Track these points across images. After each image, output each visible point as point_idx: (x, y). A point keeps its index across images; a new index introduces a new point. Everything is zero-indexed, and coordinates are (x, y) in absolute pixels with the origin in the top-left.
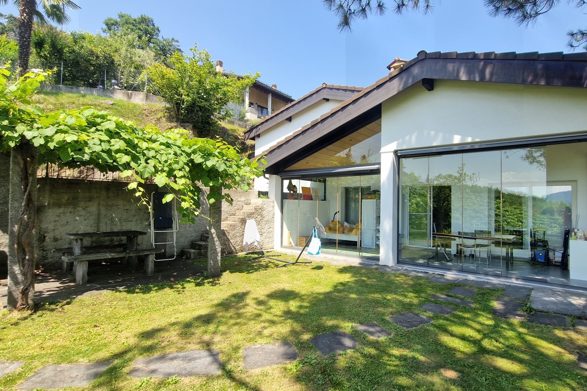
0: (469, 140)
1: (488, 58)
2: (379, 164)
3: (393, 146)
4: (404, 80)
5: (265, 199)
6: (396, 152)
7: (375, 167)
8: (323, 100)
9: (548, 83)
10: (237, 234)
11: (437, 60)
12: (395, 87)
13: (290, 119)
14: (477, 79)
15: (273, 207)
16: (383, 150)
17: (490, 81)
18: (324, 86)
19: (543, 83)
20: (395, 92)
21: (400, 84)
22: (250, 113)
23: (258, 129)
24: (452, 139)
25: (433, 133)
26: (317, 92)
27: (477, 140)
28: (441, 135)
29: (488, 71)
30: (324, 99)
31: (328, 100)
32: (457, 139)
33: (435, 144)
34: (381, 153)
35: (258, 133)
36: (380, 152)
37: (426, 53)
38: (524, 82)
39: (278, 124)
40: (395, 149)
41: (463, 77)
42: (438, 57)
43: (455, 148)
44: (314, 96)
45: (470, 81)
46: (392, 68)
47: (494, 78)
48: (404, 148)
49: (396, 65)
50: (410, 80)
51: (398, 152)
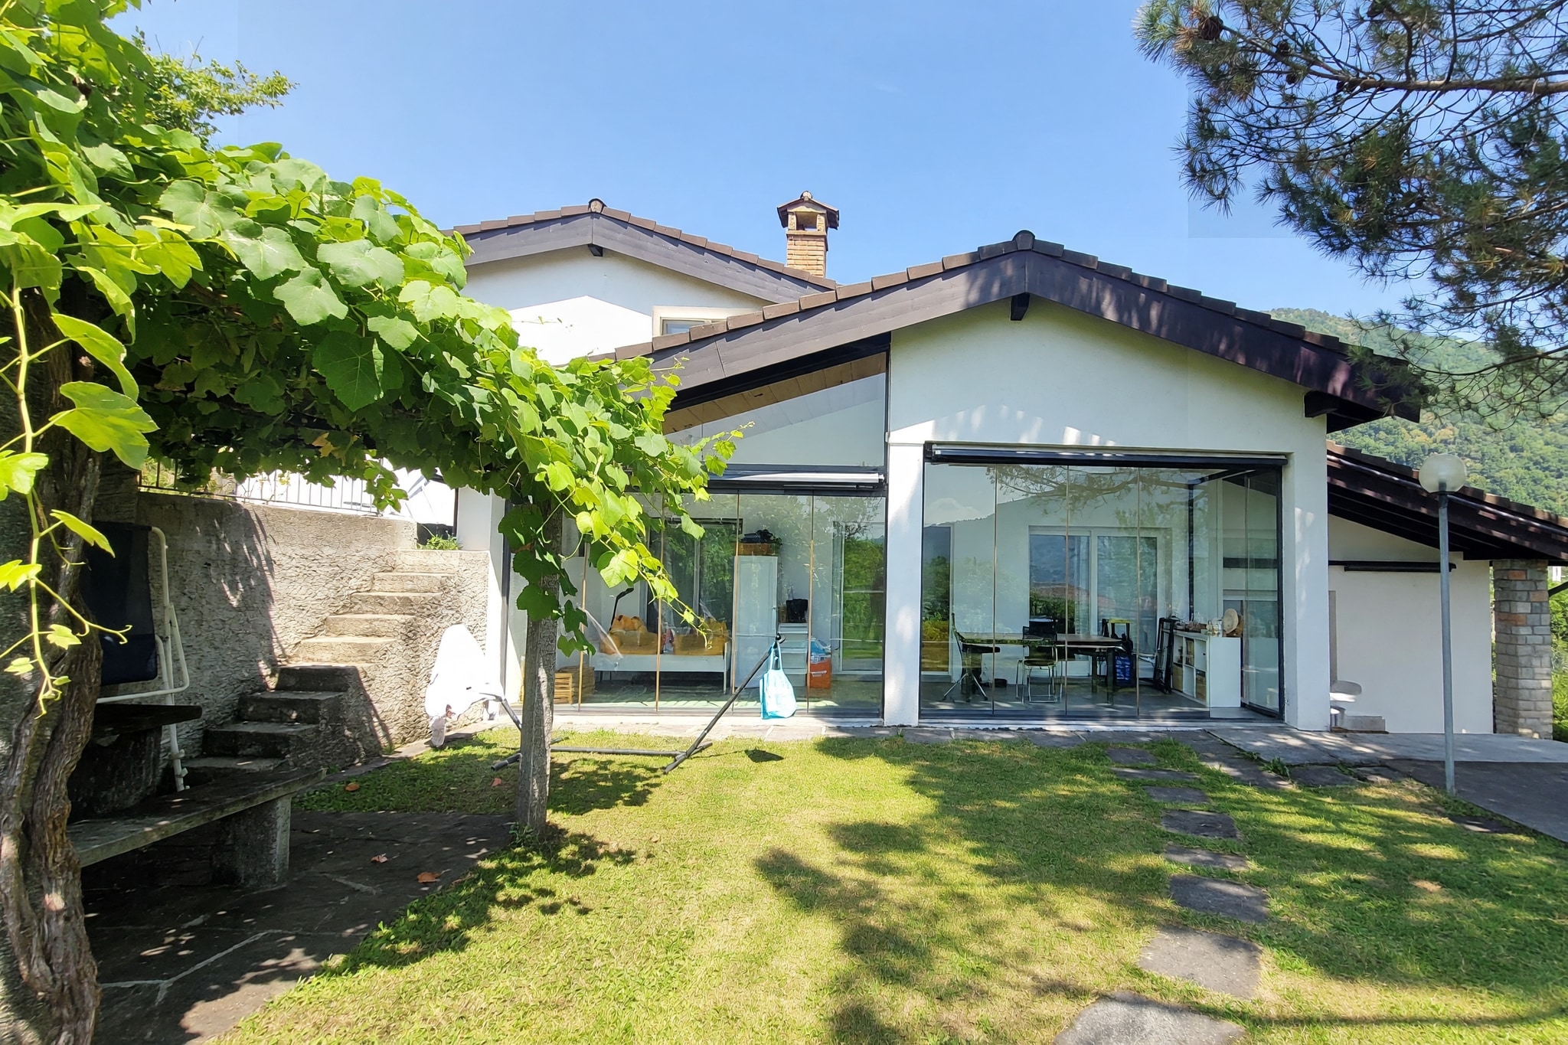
0: (1095, 441)
1: (1156, 289)
2: (884, 470)
3: (925, 432)
4: (980, 282)
6: (928, 446)
7: (874, 478)
8: (587, 251)
9: (1250, 364)
11: (1056, 261)
12: (955, 294)
14: (1135, 324)
16: (895, 436)
17: (1158, 334)
18: (596, 207)
19: (1241, 360)
20: (955, 306)
21: (969, 292)
24: (1062, 434)
25: (1020, 414)
26: (567, 218)
27: (1111, 444)
28: (1038, 423)
29: (1154, 313)
30: (591, 246)
32: (1071, 437)
33: (1024, 441)
34: (890, 444)
36: (889, 441)
37: (1035, 238)
38: (1214, 352)
40: (930, 438)
41: (1110, 314)
42: (1053, 255)
43: (1067, 455)
45: (1122, 325)
46: (792, 213)
47: (1164, 330)
48: (952, 438)
49: (802, 209)
50: (996, 289)
51: (934, 447)
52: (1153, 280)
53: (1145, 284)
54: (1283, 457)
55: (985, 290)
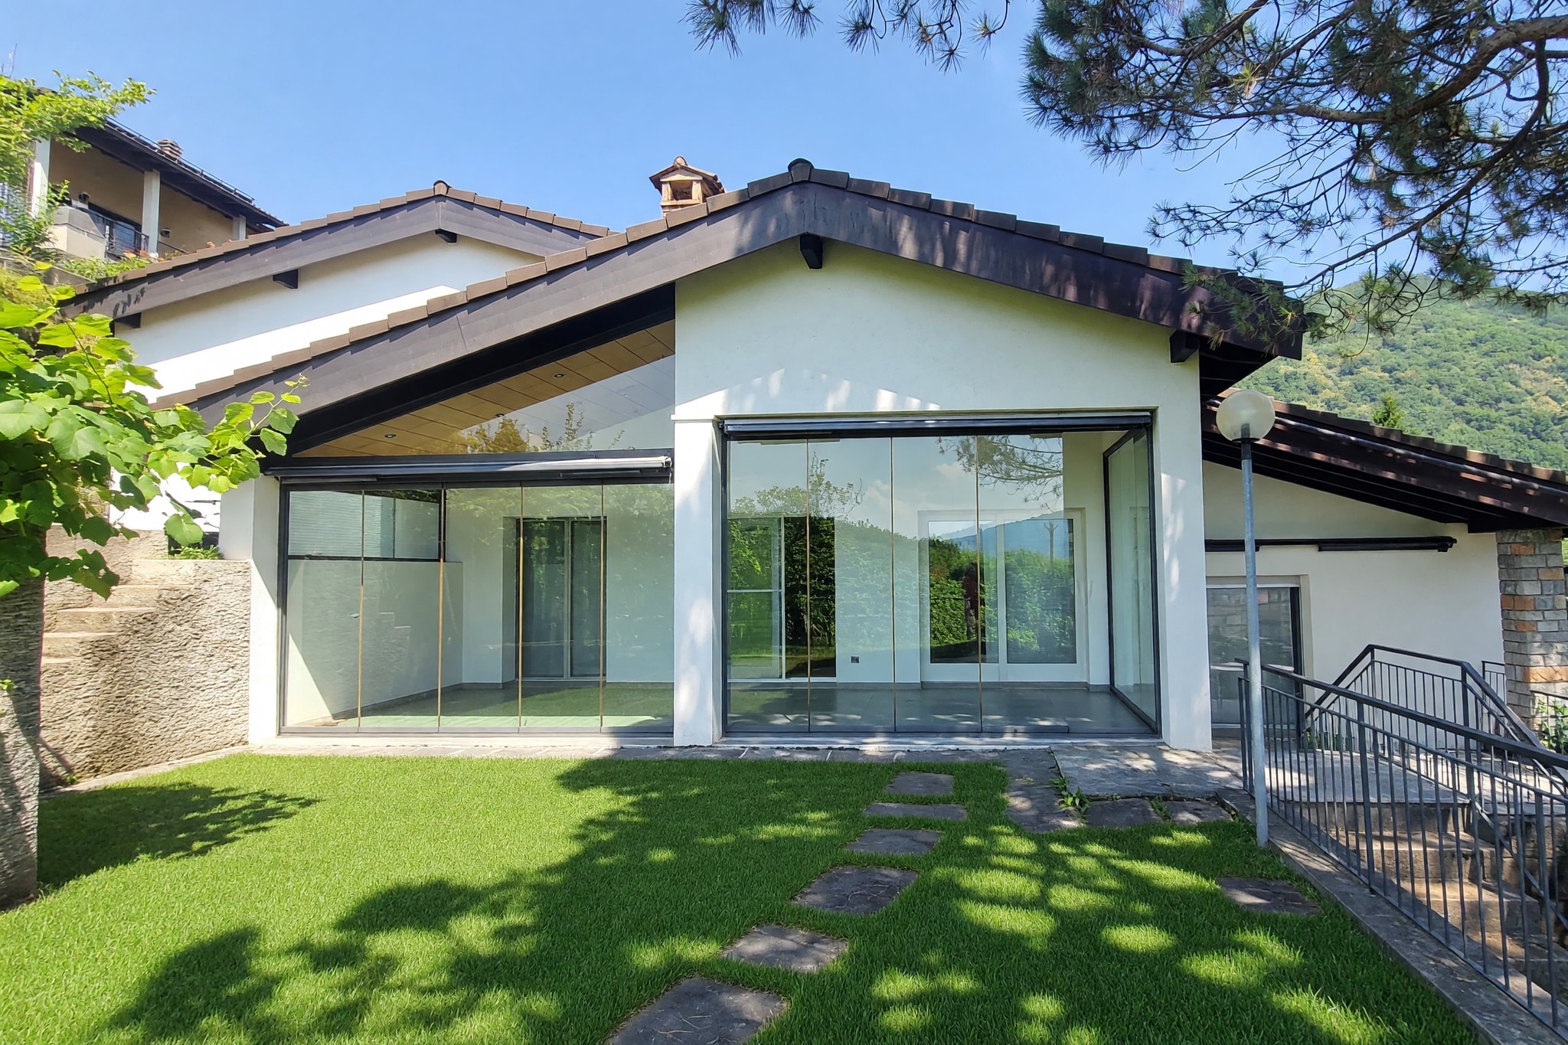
0: (914, 405)
1: (960, 216)
2: (670, 452)
3: (715, 404)
4: (753, 223)
5: (208, 564)
6: (719, 423)
7: (658, 461)
8: (437, 236)
9: (1084, 299)
10: (75, 707)
11: (840, 192)
12: (724, 240)
13: (290, 279)
14: (939, 262)
15: (247, 589)
16: (681, 411)
17: (967, 271)
18: (441, 190)
19: (1071, 293)
20: (725, 254)
21: (741, 236)
22: (65, 228)
23: (134, 292)
24: (873, 398)
25: (823, 376)
26: (413, 204)
27: (933, 407)
28: (845, 385)
29: (962, 248)
30: (439, 232)
31: (452, 238)
32: (885, 402)
34: (675, 421)
35: (132, 309)
36: (673, 417)
37: (812, 167)
38: (1035, 287)
39: (235, 287)
40: (721, 413)
41: (908, 249)
42: (838, 185)
43: (882, 423)
44: (397, 216)
45: (923, 263)
46: (665, 183)
47: (974, 265)
48: (748, 411)
49: (677, 177)
50: (772, 227)
51: (726, 422)
52: (956, 205)
53: (949, 212)
54: (1148, 414)
55: (760, 231)
